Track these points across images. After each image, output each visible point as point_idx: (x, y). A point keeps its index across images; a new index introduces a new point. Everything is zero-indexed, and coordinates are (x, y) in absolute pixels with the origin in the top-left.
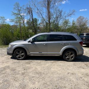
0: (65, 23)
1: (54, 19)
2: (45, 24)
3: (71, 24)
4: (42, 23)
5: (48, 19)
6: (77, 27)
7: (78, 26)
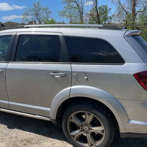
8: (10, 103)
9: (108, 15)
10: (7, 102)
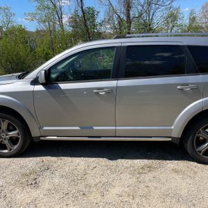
0: (170, 20)
1: (140, 8)
2: (116, 22)
3: (186, 22)
4: (109, 19)
5: (123, 10)
6: (202, 28)
7: (204, 25)
8: (117, 128)
9: (97, 21)
10: (114, 128)
